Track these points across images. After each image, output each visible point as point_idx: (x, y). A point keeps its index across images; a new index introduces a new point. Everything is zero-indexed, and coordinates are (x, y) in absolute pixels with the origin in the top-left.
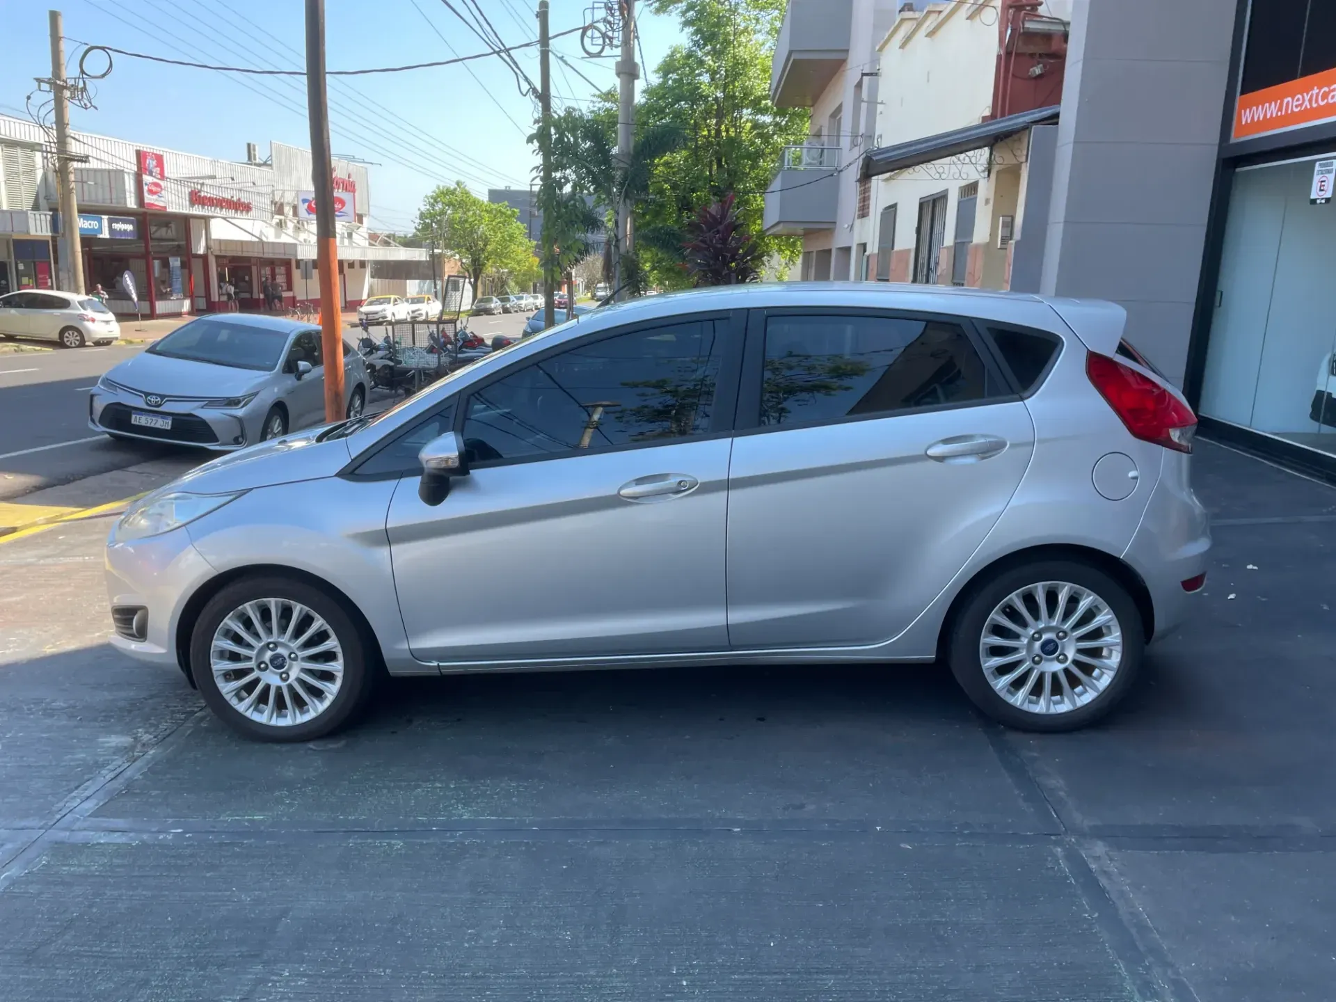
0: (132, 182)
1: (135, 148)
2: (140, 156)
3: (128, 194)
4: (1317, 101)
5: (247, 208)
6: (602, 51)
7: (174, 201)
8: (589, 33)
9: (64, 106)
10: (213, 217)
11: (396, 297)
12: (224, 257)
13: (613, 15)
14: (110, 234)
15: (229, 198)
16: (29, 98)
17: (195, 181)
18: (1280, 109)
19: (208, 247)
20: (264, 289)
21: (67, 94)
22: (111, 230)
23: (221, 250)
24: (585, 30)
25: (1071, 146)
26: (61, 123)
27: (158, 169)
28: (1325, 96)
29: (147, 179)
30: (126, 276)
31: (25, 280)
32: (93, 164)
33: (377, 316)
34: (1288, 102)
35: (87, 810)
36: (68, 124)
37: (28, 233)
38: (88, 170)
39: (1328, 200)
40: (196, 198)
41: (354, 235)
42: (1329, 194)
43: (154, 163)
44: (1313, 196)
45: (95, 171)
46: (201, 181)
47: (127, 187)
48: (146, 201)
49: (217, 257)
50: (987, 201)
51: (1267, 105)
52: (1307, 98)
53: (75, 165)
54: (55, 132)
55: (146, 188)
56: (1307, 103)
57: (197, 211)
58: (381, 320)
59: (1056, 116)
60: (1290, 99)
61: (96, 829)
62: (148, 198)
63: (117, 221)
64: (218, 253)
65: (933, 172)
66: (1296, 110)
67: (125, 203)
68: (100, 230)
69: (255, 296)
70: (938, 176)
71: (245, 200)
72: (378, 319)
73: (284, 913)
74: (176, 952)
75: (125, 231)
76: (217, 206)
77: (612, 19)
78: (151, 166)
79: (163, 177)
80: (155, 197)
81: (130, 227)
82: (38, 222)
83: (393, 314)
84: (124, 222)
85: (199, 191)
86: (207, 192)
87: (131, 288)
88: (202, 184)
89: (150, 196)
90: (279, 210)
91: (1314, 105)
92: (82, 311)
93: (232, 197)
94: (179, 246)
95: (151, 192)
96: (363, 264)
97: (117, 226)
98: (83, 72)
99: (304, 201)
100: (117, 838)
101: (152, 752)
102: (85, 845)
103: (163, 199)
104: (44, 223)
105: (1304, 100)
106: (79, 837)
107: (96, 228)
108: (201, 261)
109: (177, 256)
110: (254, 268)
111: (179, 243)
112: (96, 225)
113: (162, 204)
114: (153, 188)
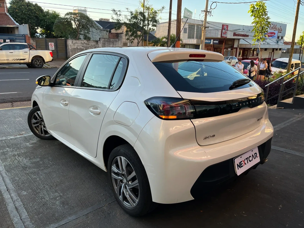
0: (220, 32)
1: (222, 24)
2: (223, 26)
3: (219, 34)
5: (248, 36)
7: (229, 35)
9: (207, 16)
10: (240, 39)
14: (213, 43)
15: (243, 34)
17: (235, 30)
21: (208, 13)
27: (227, 28)
29: (223, 31)
32: (210, 28)
40: (235, 34)
41: (279, 42)
45: (211, 30)
53: (207, 29)
55: (223, 33)
57: (235, 38)
62: (223, 35)
67: (218, 37)
68: (211, 43)
69: (248, 57)
71: (247, 34)
76: (240, 36)
78: (225, 28)
79: (227, 30)
80: (225, 35)
81: (217, 42)
86: (237, 33)
96: (280, 49)
97: (214, 42)
98: (211, 8)
108: (235, 49)
109: (230, 48)
110: (249, 51)
111: (231, 45)
112: (210, 41)
113: (226, 36)
114: (225, 33)
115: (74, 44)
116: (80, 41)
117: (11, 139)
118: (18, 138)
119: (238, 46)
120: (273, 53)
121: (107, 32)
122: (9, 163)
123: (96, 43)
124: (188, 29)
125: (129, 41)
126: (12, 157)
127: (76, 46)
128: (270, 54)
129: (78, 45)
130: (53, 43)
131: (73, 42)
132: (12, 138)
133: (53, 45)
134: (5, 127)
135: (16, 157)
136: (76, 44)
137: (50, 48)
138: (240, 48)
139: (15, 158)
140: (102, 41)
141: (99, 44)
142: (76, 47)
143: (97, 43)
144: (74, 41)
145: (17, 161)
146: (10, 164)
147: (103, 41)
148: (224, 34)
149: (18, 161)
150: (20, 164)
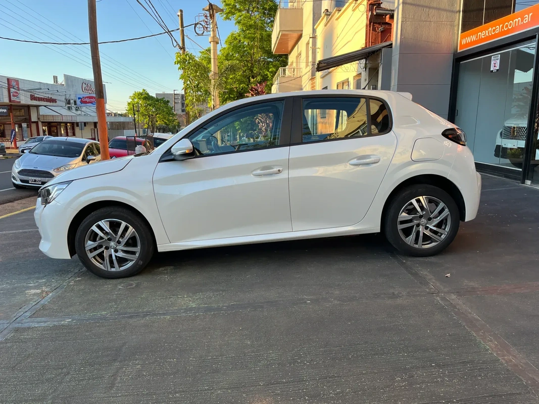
0: (6, 92)
1: (7, 78)
2: (9, 80)
3: (5, 96)
4: (491, 33)
5: (54, 101)
6: (203, 33)
7: (24, 99)
8: (198, 26)
10: (40, 106)
12: (45, 121)
13: (207, 19)
15: (47, 97)
17: (33, 90)
18: (477, 37)
23: (44, 119)
24: (196, 25)
25: (398, 56)
27: (17, 86)
28: (494, 30)
29: (12, 90)
34: (480, 35)
35: (27, 316)
39: (497, 70)
40: (33, 98)
42: (498, 68)
44: (491, 70)
46: (35, 91)
47: (4, 94)
48: (12, 99)
50: (365, 80)
51: (471, 36)
52: (487, 32)
55: (11, 94)
56: (487, 34)
57: (34, 103)
59: (392, 44)
60: (480, 33)
61: (32, 322)
62: (13, 98)
65: (344, 69)
66: (483, 37)
67: (4, 101)
70: (346, 71)
71: (54, 97)
73: (124, 344)
74: (79, 362)
75: (3, 112)
76: (42, 101)
77: (207, 20)
78: (14, 85)
79: (19, 89)
80: (16, 98)
81: (5, 111)
84: (3, 109)
85: (34, 95)
86: (38, 94)
90: (68, 102)
91: (490, 34)
94: (26, 118)
95: (14, 96)
99: (79, 98)
100: (43, 324)
101: (51, 294)
102: (29, 328)
103: (19, 99)
105: (486, 33)
106: (26, 325)
108: (35, 125)
109: (25, 122)
110: (58, 127)
114: (15, 94)
119: (38, 119)
128: (93, 132)
138: (42, 122)
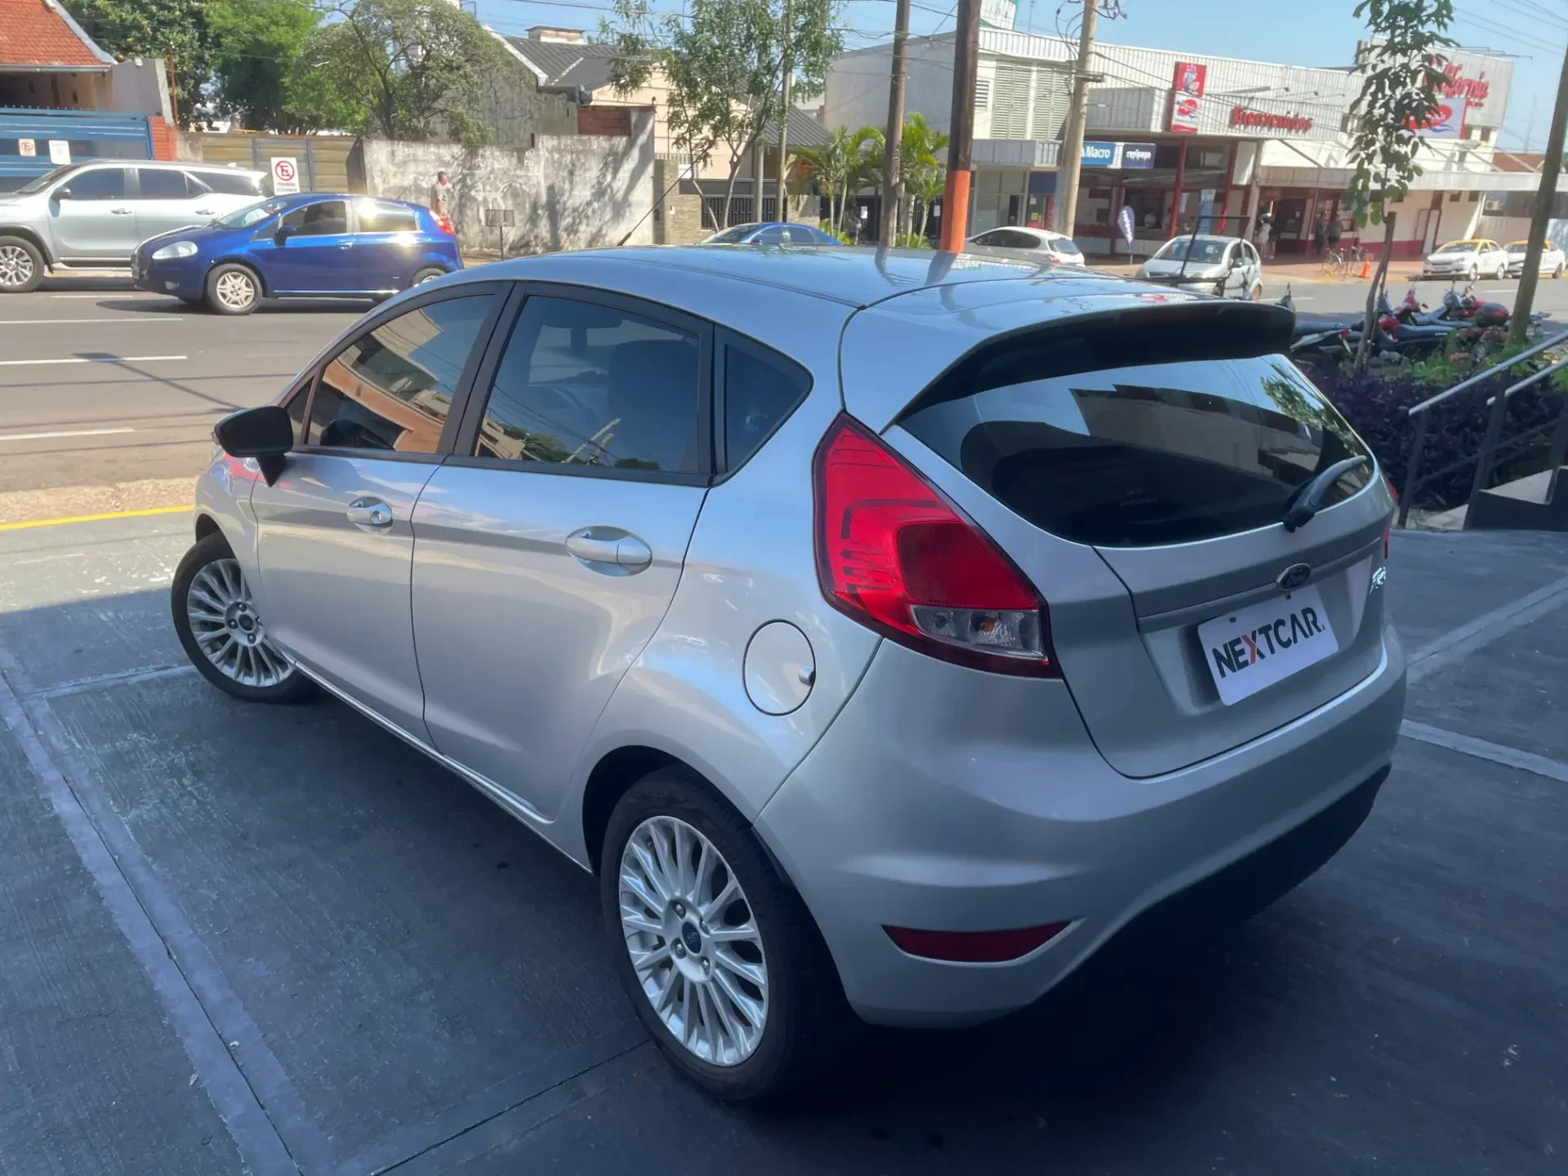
0: (1163, 102)
1: (1175, 60)
2: (1179, 69)
3: (1154, 117)
5: (1306, 125)
7: (1209, 121)
9: (1092, 17)
10: (1267, 139)
11: (1488, 241)
12: (1270, 188)
14: (1123, 163)
15: (1285, 114)
16: (1058, 12)
17: (1243, 95)
19: (1254, 176)
20: (1317, 228)
21: (1101, 2)
22: (1125, 159)
23: (1267, 180)
26: (1085, 39)
27: (1198, 83)
29: (1181, 97)
30: (1125, 212)
31: (1034, 216)
32: (1109, 83)
33: (1449, 268)
36: (1091, 39)
37: (1032, 164)
38: (1106, 90)
40: (1239, 116)
41: (1469, 157)
43: (1194, 77)
45: (1113, 91)
46: (1250, 95)
47: (1156, 107)
48: (1174, 123)
49: (1263, 189)
53: (1091, 85)
54: (1078, 49)
55: (1176, 107)
57: (1238, 132)
58: (1454, 273)
63: (1133, 149)
64: (1263, 183)
67: (1149, 127)
68: (1111, 160)
69: (1302, 237)
71: (1304, 115)
72: (1449, 272)
75: (1141, 159)
76: (1265, 125)
78: (1190, 80)
80: (1187, 118)
81: (1147, 155)
82: (1045, 152)
83: (1475, 266)
84: (1142, 149)
85: (1246, 108)
86: (1257, 107)
87: (1128, 226)
88: (1252, 99)
89: (1181, 118)
92: (1051, 252)
93: (1288, 113)
94: (1217, 176)
96: (1474, 196)
97: (1131, 154)
103: (1194, 120)
104: (1051, 153)
107: (1107, 157)
108: (1241, 194)
110: (1309, 202)
111: (1219, 172)
112: (1106, 153)
113: (1193, 126)
114: (1186, 107)
115: (397, 165)
116: (432, 149)
117: (144, 684)
118: (176, 678)
120: (1435, 213)
121: (571, 103)
122: (155, 814)
123: (514, 160)
124: (991, 86)
125: (684, 150)
126: (167, 782)
127: (411, 177)
129: (421, 169)
130: (293, 161)
131: (393, 153)
132: (145, 677)
133: (291, 173)
134: (103, 617)
135: (186, 782)
136: (412, 167)
137: (276, 186)
139: (183, 786)
140: (543, 153)
141: (531, 164)
142: (408, 181)
143: (521, 161)
144: (402, 150)
145: (194, 801)
146: (162, 816)
147: (551, 152)
148: (1182, 112)
149: (199, 802)
150: (213, 820)
